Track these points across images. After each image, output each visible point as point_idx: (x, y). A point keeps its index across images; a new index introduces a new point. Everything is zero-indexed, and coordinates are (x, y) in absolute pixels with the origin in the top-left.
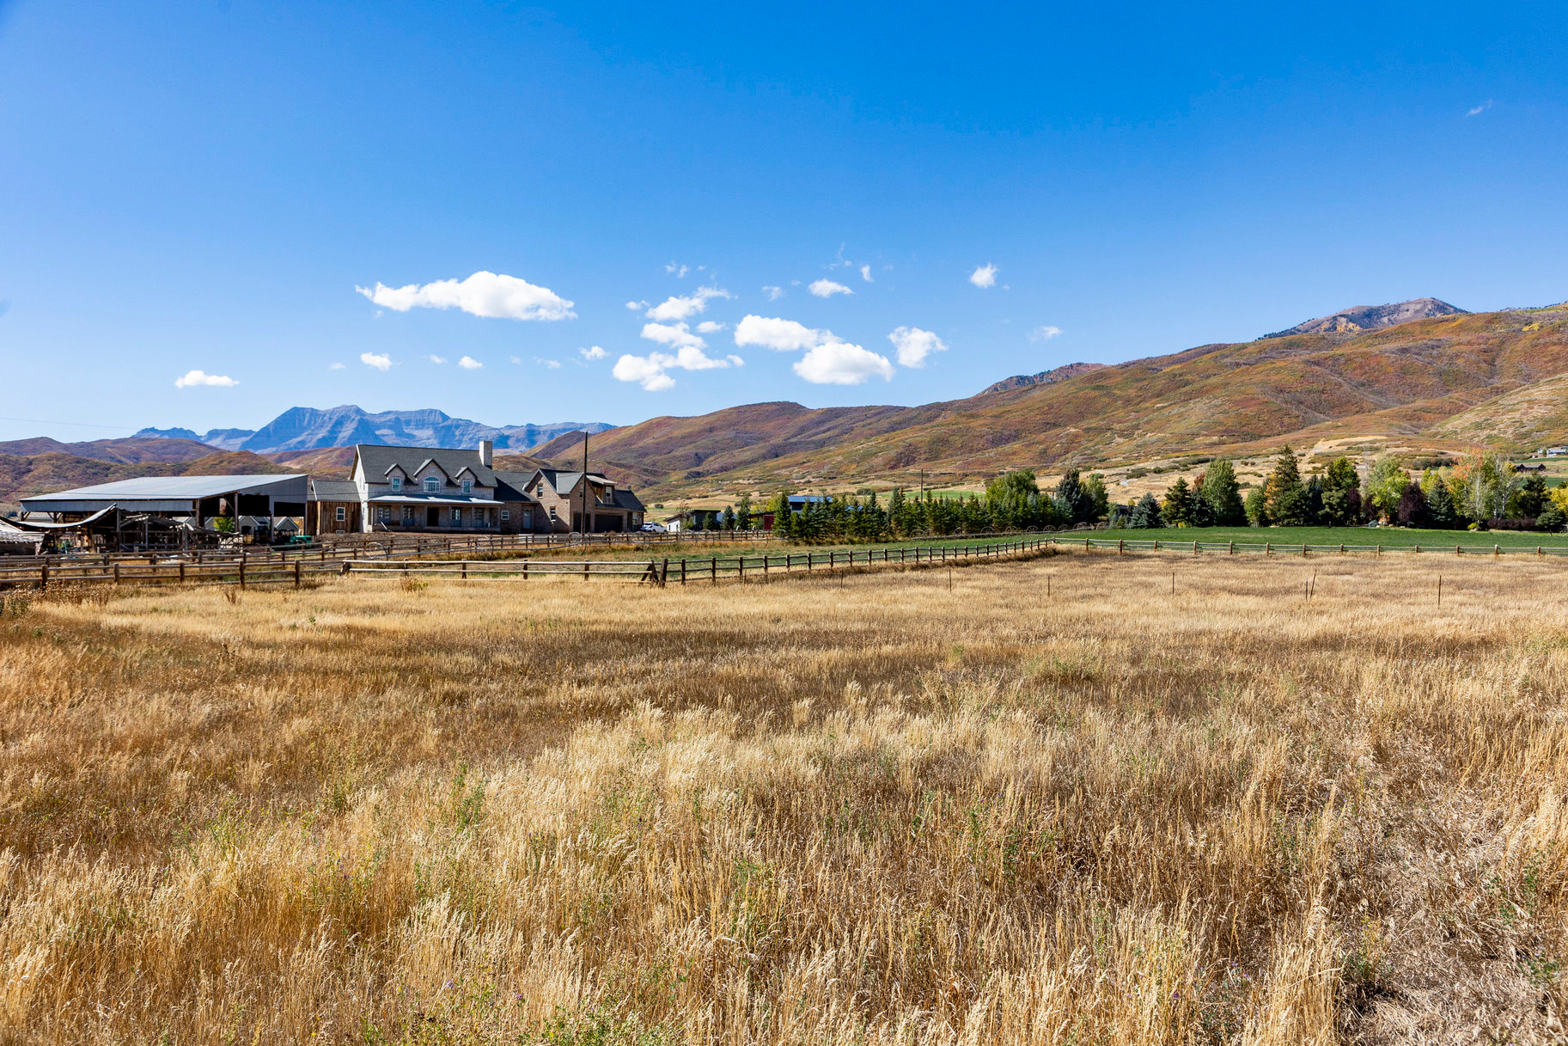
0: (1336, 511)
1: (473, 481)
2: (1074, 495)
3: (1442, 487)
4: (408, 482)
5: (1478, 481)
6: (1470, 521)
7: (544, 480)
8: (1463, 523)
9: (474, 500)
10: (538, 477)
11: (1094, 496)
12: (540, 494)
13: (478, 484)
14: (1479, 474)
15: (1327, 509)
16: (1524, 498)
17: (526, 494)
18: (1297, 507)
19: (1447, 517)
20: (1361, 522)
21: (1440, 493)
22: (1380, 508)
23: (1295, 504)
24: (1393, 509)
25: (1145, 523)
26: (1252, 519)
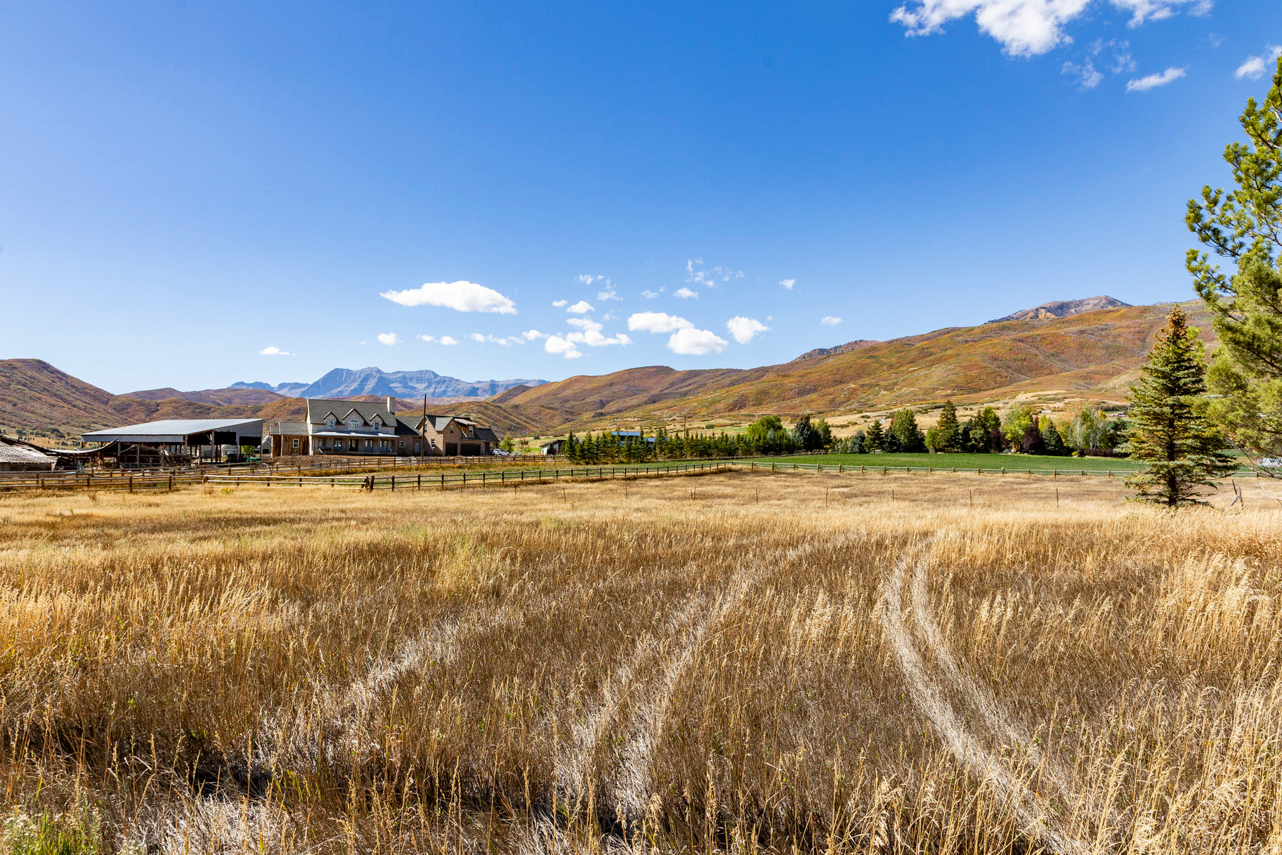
0: (979, 443)
1: (381, 423)
2: (805, 432)
3: (1052, 427)
4: (338, 423)
5: (1079, 423)
6: (1073, 450)
7: (428, 422)
8: (1068, 452)
9: (381, 435)
10: (425, 420)
11: (821, 432)
12: (425, 431)
13: (384, 424)
14: (1080, 419)
15: (973, 442)
16: (1112, 435)
17: (416, 431)
18: (952, 440)
19: (1056, 447)
20: (1001, 450)
21: (1051, 431)
22: (1011, 441)
23: (951, 438)
24: (1020, 442)
25: (858, 450)
26: (931, 448)
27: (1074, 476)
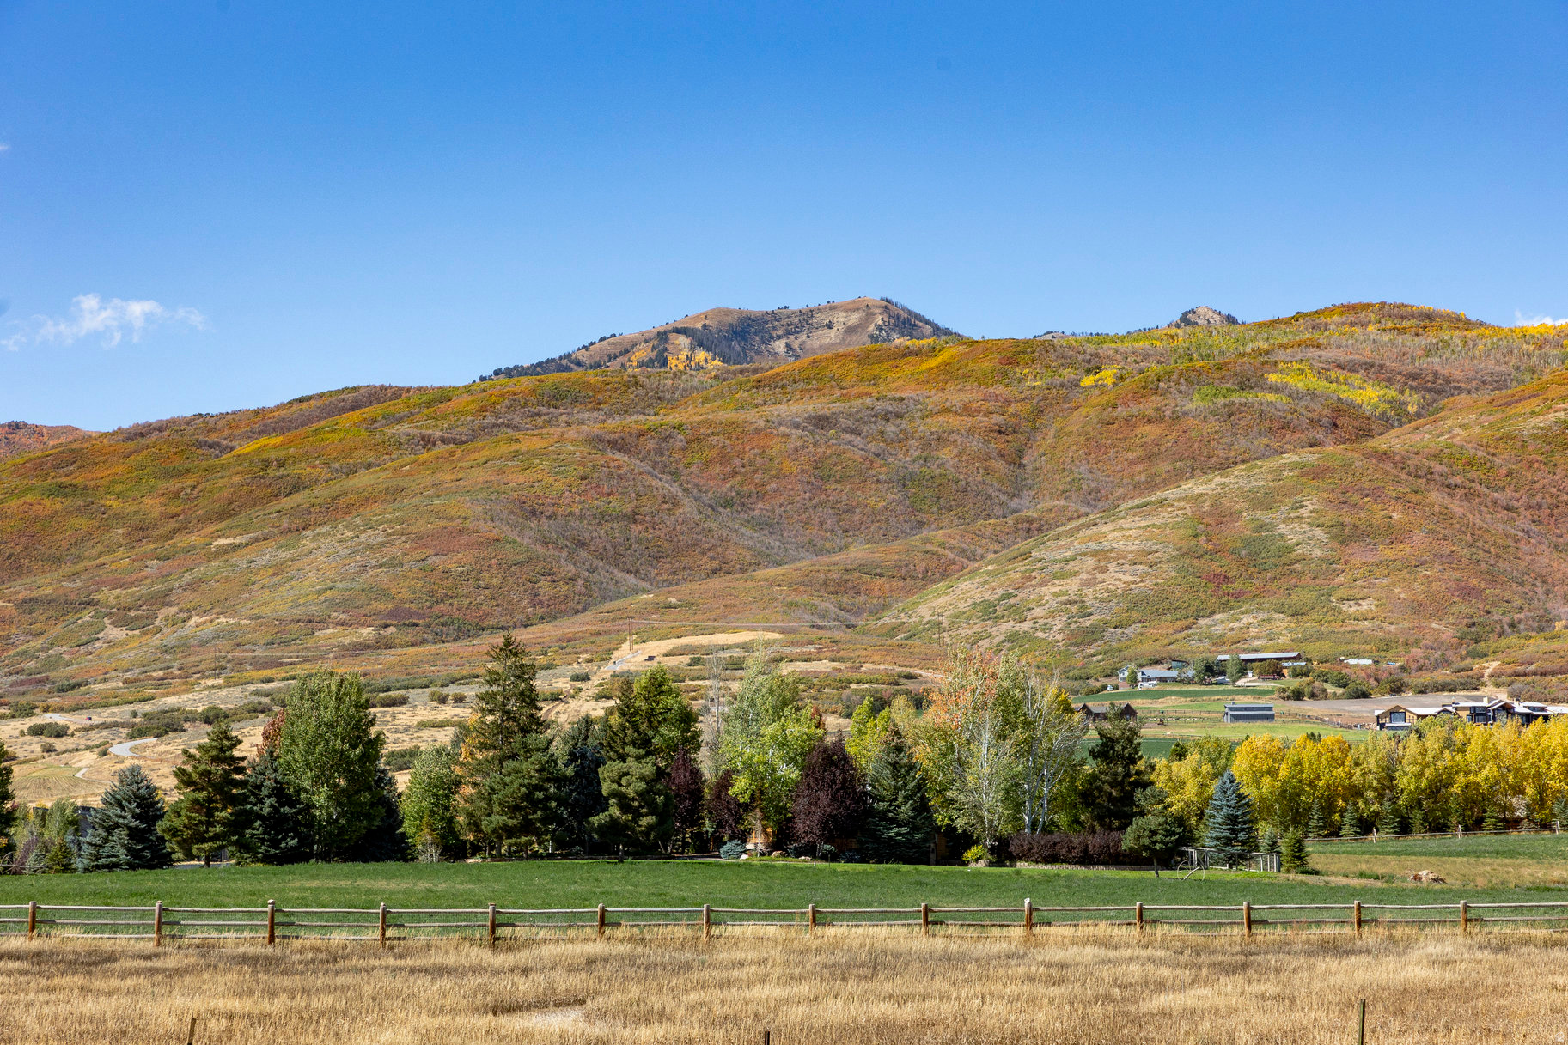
0: (637, 815)
5: (986, 736)
6: (967, 840)
8: (952, 847)
14: (988, 715)
16: (1091, 779)
19: (915, 829)
20: (704, 846)
21: (895, 766)
22: (747, 807)
23: (528, 797)
24: (781, 810)
25: (123, 855)
26: (422, 839)
27: (1328, 931)
